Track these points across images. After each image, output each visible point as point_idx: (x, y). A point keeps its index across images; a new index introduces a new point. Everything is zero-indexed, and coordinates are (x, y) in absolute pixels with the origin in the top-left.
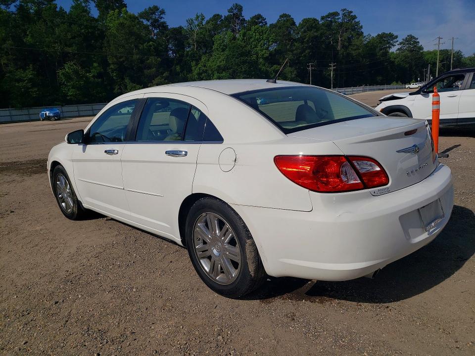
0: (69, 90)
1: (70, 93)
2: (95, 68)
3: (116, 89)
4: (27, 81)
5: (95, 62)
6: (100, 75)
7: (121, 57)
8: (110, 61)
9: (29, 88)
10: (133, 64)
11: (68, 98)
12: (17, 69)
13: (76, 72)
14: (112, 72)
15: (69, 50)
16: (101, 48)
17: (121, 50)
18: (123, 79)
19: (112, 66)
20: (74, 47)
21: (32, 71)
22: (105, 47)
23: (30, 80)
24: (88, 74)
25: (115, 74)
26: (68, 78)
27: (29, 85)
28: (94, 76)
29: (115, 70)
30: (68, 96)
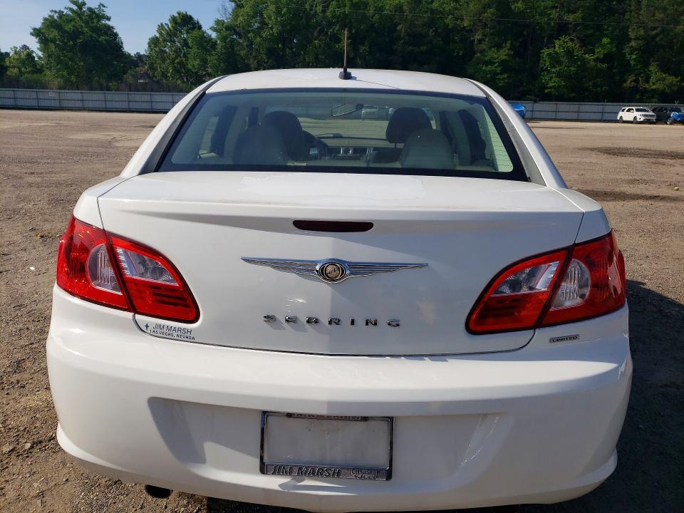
0: (551, 78)
1: (551, 84)
2: (603, 46)
3: (629, 81)
4: (497, 64)
5: (606, 36)
6: (607, 58)
7: (654, 28)
8: (632, 35)
9: (498, 74)
10: (675, 41)
11: (546, 91)
12: (490, 48)
13: (569, 53)
14: (631, 53)
15: (570, 18)
16: (623, 14)
17: (659, 16)
18: (647, 64)
19: (633, 44)
20: (579, 14)
21: (509, 50)
22: (631, 12)
23: (503, 63)
24: (587, 56)
25: (634, 57)
26: (555, 60)
27: (498, 70)
28: (597, 60)
29: (636, 50)
30: (548, 88)
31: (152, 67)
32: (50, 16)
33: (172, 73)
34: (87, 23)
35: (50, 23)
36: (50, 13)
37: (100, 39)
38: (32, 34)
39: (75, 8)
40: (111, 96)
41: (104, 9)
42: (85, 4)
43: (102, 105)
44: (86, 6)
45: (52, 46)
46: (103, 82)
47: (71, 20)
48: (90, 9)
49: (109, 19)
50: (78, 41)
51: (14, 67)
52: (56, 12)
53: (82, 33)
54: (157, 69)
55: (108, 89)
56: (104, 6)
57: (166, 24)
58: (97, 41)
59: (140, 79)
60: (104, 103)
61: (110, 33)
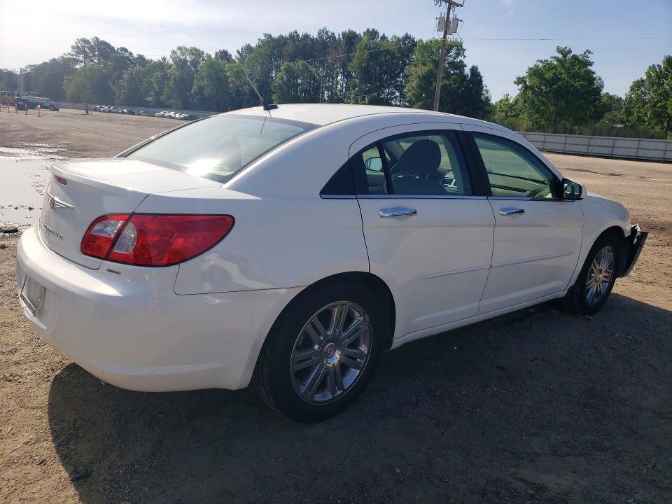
31: (629, 112)
32: (535, 66)
33: (650, 118)
34: (568, 70)
35: (534, 72)
36: (536, 63)
37: (576, 85)
38: (515, 83)
39: (560, 56)
40: (572, 139)
41: (589, 55)
42: (570, 52)
43: (561, 148)
44: (571, 54)
45: (530, 93)
46: (568, 125)
47: (553, 68)
48: (575, 57)
49: (591, 64)
50: (554, 87)
51: (502, 111)
52: (541, 61)
53: (559, 79)
54: (633, 114)
55: (571, 132)
56: (589, 52)
57: (658, 66)
58: (573, 86)
59: (618, 123)
60: (563, 145)
61: (589, 78)
